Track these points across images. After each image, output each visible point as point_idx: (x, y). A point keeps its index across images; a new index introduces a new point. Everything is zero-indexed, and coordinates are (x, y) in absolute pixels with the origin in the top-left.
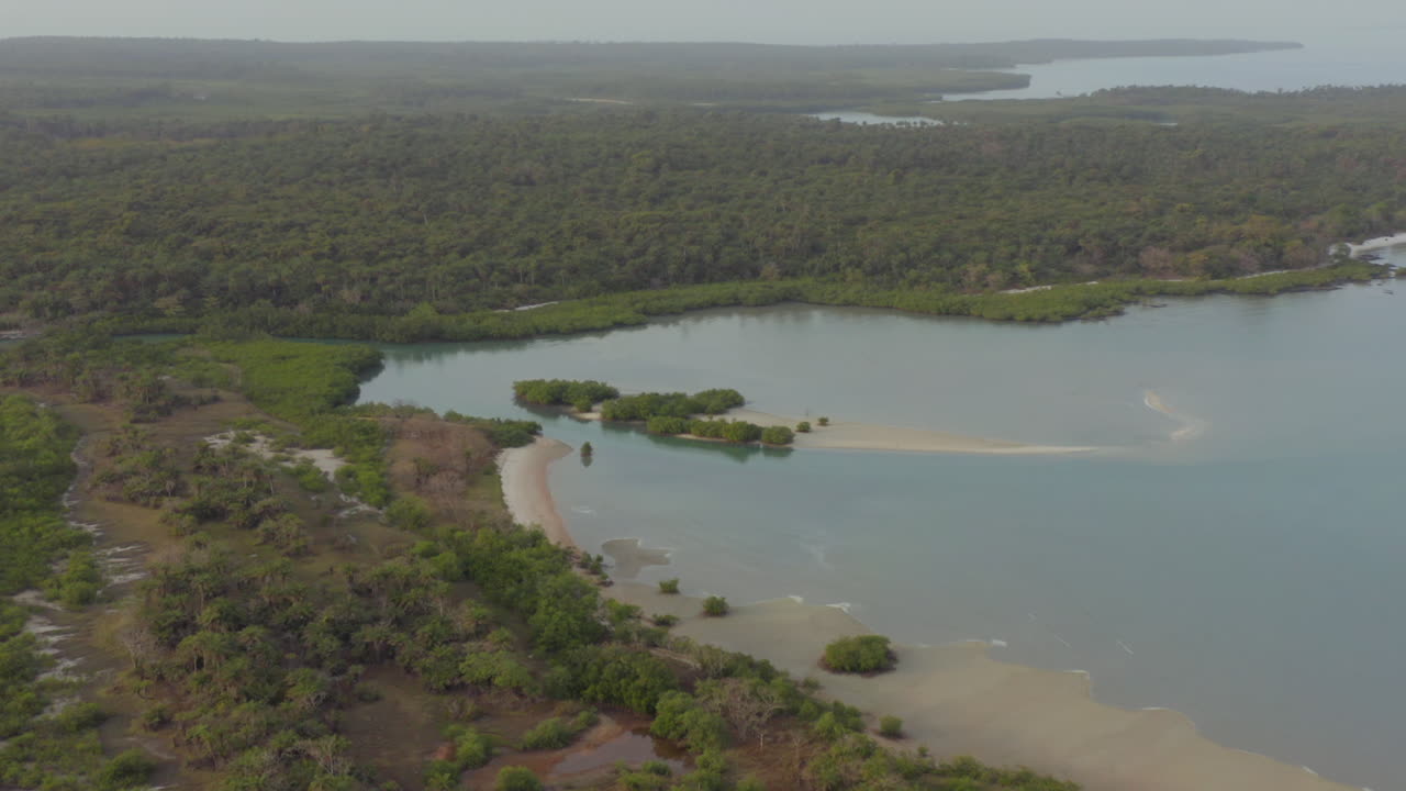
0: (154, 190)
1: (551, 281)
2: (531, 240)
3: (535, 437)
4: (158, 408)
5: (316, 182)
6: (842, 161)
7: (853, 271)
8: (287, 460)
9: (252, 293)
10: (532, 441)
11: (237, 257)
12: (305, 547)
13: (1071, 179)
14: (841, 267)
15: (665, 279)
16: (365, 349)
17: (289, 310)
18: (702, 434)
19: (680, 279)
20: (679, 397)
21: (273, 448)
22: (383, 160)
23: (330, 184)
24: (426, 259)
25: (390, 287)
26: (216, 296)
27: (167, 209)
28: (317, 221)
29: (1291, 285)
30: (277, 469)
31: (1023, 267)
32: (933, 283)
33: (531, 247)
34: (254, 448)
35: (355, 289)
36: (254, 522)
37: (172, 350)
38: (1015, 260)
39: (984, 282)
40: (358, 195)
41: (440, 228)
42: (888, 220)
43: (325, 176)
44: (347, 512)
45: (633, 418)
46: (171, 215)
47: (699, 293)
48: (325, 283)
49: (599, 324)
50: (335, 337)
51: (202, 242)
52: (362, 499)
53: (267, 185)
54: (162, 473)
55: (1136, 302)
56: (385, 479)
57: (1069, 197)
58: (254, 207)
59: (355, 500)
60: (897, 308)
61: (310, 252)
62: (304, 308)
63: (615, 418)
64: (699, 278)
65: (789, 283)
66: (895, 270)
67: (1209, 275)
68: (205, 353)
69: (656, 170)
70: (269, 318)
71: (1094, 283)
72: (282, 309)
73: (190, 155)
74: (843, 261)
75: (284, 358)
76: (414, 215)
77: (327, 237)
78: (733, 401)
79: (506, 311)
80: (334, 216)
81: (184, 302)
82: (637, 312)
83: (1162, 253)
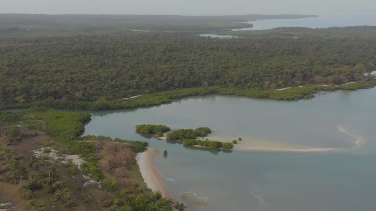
0: (15, 60)
1: (140, 88)
2: (132, 75)
3: (146, 147)
4: (17, 140)
5: (64, 56)
6: (217, 49)
7: (231, 84)
8: (62, 160)
9: (47, 94)
10: (146, 149)
11: (41, 82)
12: (73, 203)
13: (283, 54)
14: (227, 82)
15: (174, 87)
16: (85, 113)
17: (59, 100)
18: (202, 145)
19: (179, 87)
20: (191, 131)
21: (58, 154)
22: (84, 50)
23: (69, 57)
24: (101, 82)
25: (91, 92)
26: (35, 96)
27: (19, 66)
28: (66, 69)
29: (359, 87)
30: (59, 164)
31: (280, 82)
32: (255, 87)
33: (132, 77)
34: (51, 155)
35: (80, 93)
36: (53, 191)
37: (22, 115)
38: (277, 80)
39: (270, 87)
40: (77, 61)
41: (104, 71)
42: (236, 67)
43: (67, 55)
44: (86, 183)
45: (178, 138)
46: (20, 68)
47: (186, 91)
48: (71, 91)
49: (157, 103)
50: (74, 109)
51: (30, 77)
52: (91, 177)
53: (50, 58)
54: (19, 170)
55: (316, 93)
56: (99, 168)
57: (284, 59)
58: (46, 65)
59: (89, 178)
60: (246, 96)
61: (65, 80)
62: (64, 99)
63: (171, 139)
64: (184, 86)
65: (212, 88)
66: (243, 84)
67: (335, 84)
68: (32, 116)
69: (164, 52)
70: (53, 103)
71: (301, 86)
72: (57, 100)
73: (26, 48)
74: (227, 81)
75: (59, 118)
76: (95, 67)
77: (69, 75)
78: (208, 132)
79: (128, 98)
80: (71, 68)
81: (25, 98)
82: (168, 98)
83: (320, 77)
